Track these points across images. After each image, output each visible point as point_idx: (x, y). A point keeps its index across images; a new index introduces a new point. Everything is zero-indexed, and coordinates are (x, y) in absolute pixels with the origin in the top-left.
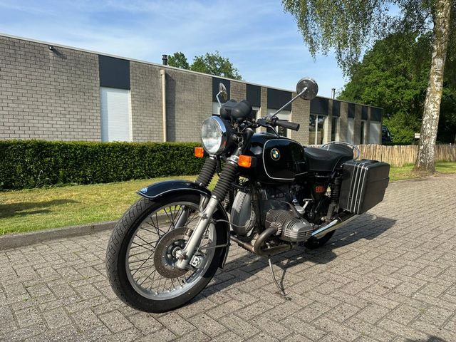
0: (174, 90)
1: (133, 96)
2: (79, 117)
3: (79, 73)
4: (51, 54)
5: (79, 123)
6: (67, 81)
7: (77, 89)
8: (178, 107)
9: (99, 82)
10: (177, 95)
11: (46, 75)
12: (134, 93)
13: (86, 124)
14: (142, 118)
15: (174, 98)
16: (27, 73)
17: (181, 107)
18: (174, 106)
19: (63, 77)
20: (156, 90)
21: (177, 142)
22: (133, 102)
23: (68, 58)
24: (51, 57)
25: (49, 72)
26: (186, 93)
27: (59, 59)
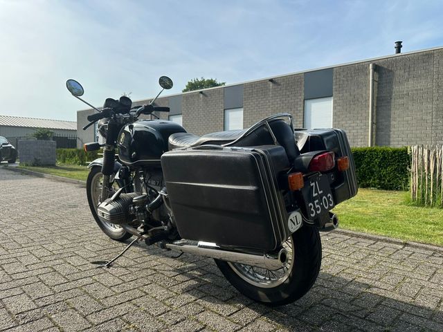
0: (390, 83)
1: (335, 102)
3: (288, 93)
4: (271, 85)
6: (280, 102)
8: (396, 102)
9: (303, 97)
10: (396, 88)
11: (267, 101)
12: (336, 99)
14: (344, 122)
15: (390, 93)
16: (257, 103)
17: (401, 101)
18: (389, 102)
19: (278, 100)
20: (364, 88)
22: (335, 108)
23: (282, 84)
24: (271, 88)
25: (269, 98)
26: (411, 82)
27: (276, 87)
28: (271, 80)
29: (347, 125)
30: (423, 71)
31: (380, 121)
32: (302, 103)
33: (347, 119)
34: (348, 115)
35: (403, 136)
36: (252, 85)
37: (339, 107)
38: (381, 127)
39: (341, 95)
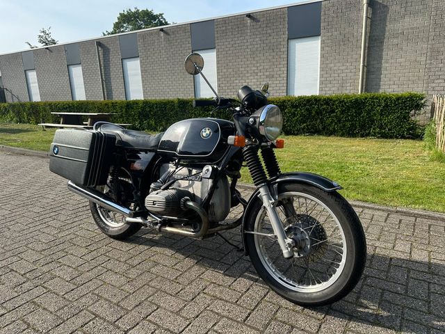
0: (384, 20)
1: (323, 42)
2: (268, 73)
3: (269, 31)
4: (249, 21)
5: (268, 79)
6: (260, 42)
7: (267, 48)
8: (389, 42)
9: (286, 36)
10: (390, 27)
11: (245, 41)
12: (324, 38)
13: (274, 79)
14: (332, 65)
15: (384, 32)
16: (232, 43)
17: (395, 41)
18: (382, 42)
19: (257, 39)
20: (356, 27)
21: (381, 91)
22: (322, 49)
23: (262, 20)
24: (249, 24)
25: (247, 37)
26: (407, 19)
27: (254, 23)
28: (249, 16)
29: (335, 68)
30: (421, 7)
31: (372, 63)
32: (286, 43)
33: (336, 61)
34: (337, 57)
35: (395, 79)
36: (226, 21)
37: (327, 48)
38: (372, 70)
39: (330, 34)
